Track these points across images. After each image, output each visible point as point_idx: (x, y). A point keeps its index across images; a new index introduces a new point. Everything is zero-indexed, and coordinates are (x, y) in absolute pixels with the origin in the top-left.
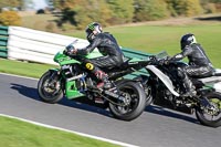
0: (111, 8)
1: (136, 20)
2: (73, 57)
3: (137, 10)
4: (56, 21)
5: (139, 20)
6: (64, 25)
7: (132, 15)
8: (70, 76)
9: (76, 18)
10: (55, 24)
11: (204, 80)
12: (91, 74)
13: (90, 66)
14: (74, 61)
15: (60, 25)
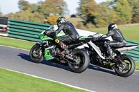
0: (117, 14)
1: (133, 22)
2: (48, 36)
3: (134, 16)
4: (83, 22)
5: (135, 22)
6: (88, 24)
7: (130, 19)
8: (47, 47)
9: (96, 20)
10: (82, 24)
11: (119, 50)
12: (58, 46)
13: (57, 41)
14: (49, 38)
15: (85, 24)
